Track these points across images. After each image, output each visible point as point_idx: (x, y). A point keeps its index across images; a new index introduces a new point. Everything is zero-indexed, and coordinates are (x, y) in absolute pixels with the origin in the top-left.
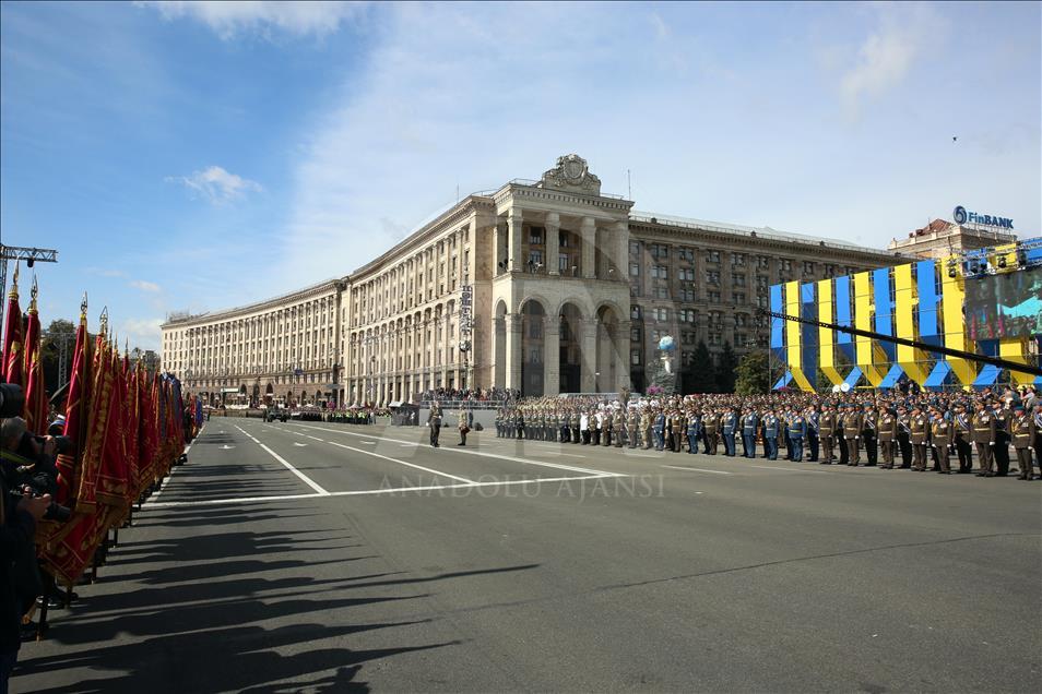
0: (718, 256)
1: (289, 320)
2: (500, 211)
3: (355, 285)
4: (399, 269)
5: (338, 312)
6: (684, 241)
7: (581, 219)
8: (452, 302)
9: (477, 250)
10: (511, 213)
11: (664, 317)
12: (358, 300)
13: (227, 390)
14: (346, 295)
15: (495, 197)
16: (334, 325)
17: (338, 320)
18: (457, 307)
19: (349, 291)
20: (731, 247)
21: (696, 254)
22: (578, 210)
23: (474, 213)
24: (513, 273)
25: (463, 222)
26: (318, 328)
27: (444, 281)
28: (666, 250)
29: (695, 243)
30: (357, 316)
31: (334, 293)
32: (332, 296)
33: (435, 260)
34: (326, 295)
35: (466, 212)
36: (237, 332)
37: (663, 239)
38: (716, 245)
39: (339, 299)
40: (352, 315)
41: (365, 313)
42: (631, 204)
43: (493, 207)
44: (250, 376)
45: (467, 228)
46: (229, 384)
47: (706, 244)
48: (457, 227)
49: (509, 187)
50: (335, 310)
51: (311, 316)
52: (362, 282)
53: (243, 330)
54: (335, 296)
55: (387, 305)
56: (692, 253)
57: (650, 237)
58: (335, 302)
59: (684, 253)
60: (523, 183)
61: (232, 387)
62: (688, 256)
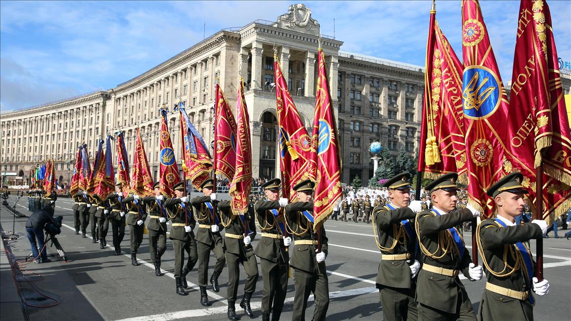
0: (396, 85)
1: (62, 121)
2: (244, 43)
3: (118, 96)
4: (157, 84)
5: (103, 116)
6: (373, 73)
7: (305, 53)
8: (203, 111)
9: (226, 72)
10: (254, 45)
11: (357, 128)
12: (120, 107)
13: (7, 174)
14: (110, 104)
15: (241, 33)
16: (100, 126)
17: (103, 122)
18: (207, 115)
19: (113, 100)
20: (406, 79)
21: (381, 83)
22: (303, 46)
23: (225, 44)
24: (255, 91)
25: (215, 50)
26: (86, 128)
27: (197, 94)
28: (360, 79)
29: (381, 75)
30: (120, 119)
31: (101, 101)
32: (99, 104)
33: (189, 78)
34: (94, 103)
35: (218, 42)
36: (16, 128)
37: (359, 71)
38: (396, 78)
39: (104, 106)
40: (115, 119)
41: (126, 118)
42: (341, 43)
43: (238, 40)
44: (27, 164)
45: (217, 55)
46: (8, 168)
47: (389, 76)
48: (209, 54)
49: (254, 25)
50: (101, 115)
51: (81, 118)
52: (125, 94)
53: (22, 127)
54: (101, 104)
55: (146, 112)
56: (378, 82)
57: (350, 69)
58: (101, 109)
59: (373, 82)
60: (264, 23)
61: (11, 171)
62: (376, 84)
